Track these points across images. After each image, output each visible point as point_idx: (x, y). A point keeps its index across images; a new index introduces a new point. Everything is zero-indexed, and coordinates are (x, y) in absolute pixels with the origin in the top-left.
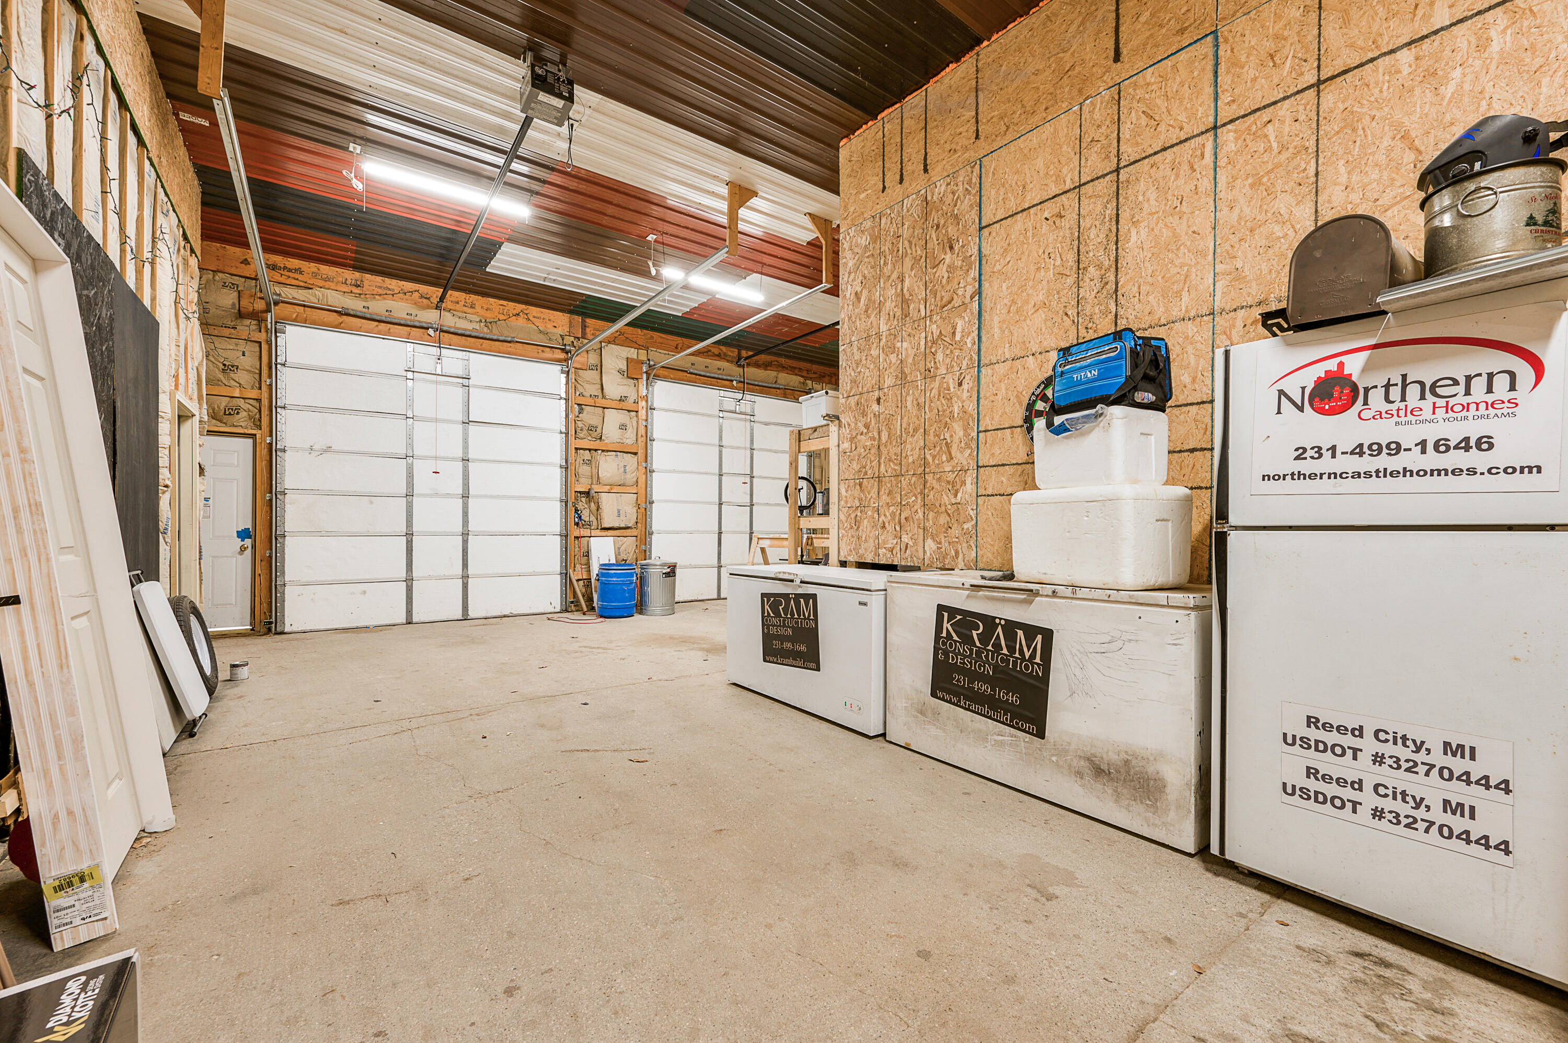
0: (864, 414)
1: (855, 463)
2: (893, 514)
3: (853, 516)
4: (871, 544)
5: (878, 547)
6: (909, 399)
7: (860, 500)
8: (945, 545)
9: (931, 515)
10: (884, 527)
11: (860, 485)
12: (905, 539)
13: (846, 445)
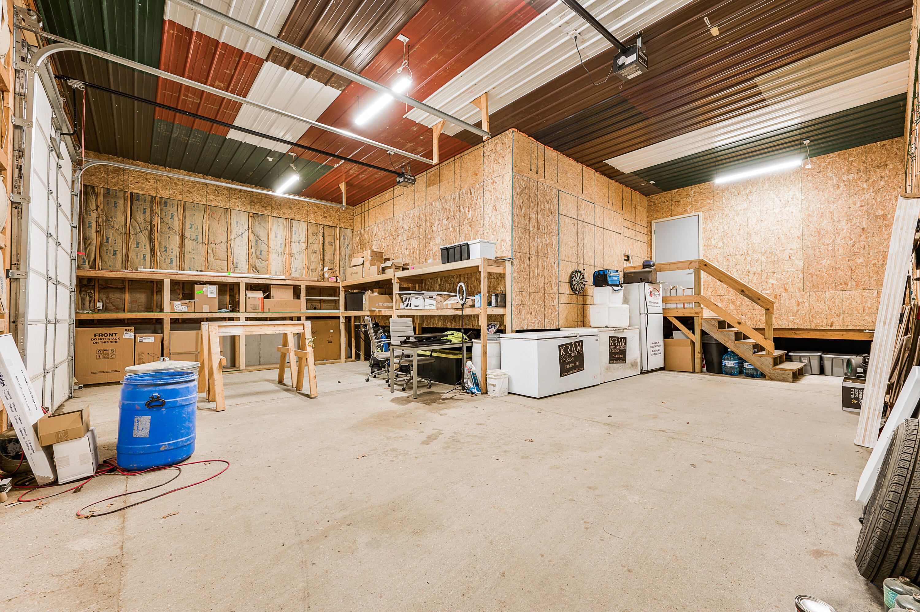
0: (523, 263)
1: (519, 284)
2: (535, 308)
3: (519, 308)
4: (526, 321)
5: (529, 323)
6: (540, 262)
7: (522, 301)
8: (550, 320)
9: (547, 309)
10: (531, 314)
11: (522, 294)
12: (539, 319)
13: (515, 275)
